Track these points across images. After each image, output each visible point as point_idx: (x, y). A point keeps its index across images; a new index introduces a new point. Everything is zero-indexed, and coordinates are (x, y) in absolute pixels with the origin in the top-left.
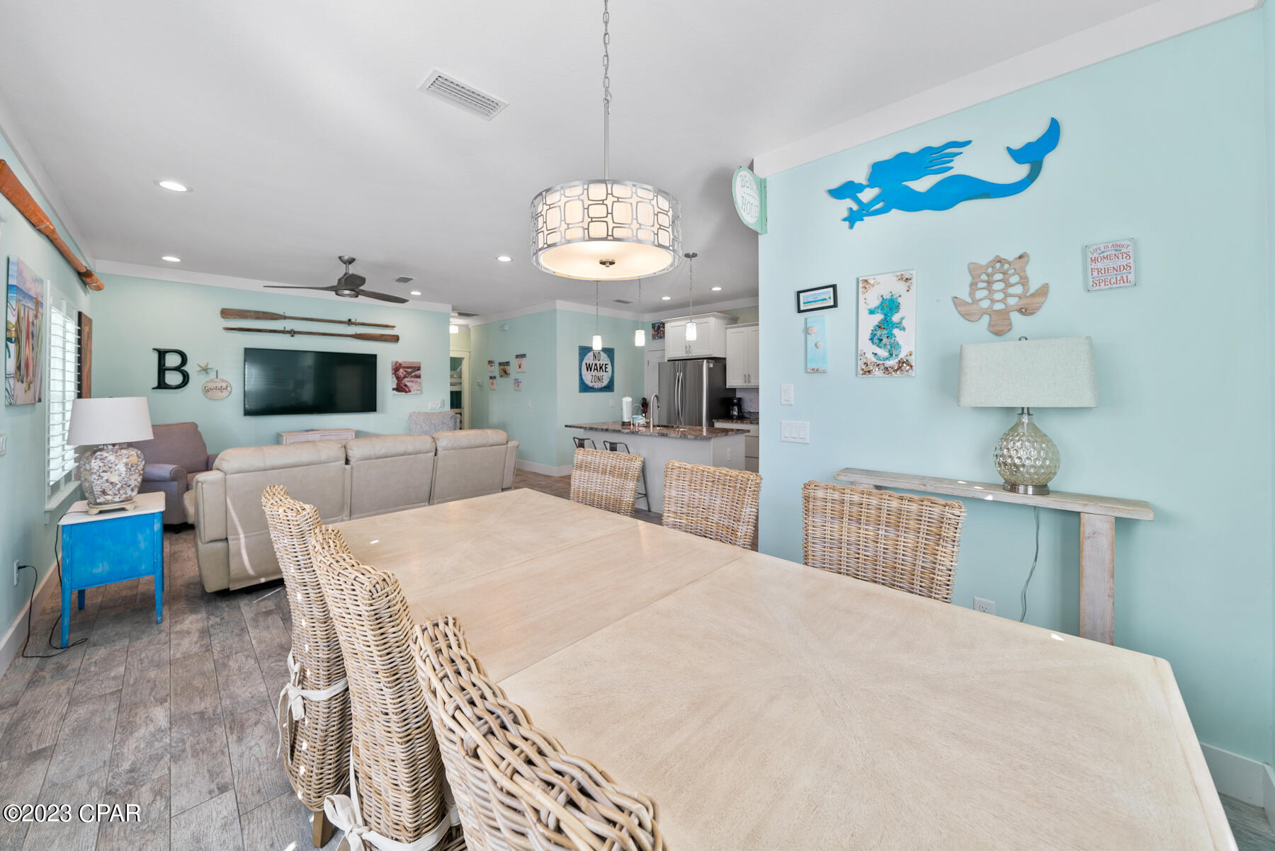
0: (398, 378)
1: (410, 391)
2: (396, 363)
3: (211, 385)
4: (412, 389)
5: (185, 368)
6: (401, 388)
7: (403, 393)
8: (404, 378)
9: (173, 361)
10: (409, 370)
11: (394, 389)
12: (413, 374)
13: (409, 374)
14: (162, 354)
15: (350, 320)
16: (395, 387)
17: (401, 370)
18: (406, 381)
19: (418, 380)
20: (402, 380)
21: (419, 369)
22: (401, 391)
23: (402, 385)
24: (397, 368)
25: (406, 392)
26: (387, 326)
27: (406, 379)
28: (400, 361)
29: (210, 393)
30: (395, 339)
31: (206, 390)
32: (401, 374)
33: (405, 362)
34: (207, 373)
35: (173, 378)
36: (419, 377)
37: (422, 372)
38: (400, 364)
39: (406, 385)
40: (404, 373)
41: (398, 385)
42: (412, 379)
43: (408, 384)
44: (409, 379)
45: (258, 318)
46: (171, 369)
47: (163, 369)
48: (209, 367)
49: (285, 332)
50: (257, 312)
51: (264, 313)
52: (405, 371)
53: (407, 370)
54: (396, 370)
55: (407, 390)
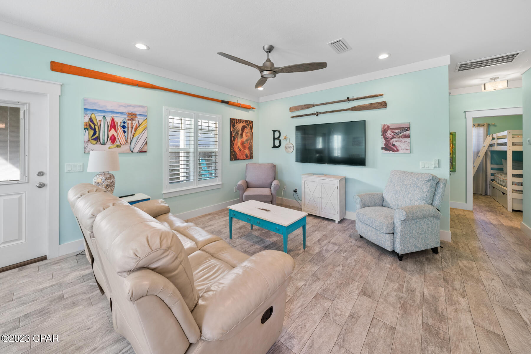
0: (386, 139)
1: (398, 150)
2: (385, 125)
3: (287, 146)
4: (400, 148)
5: (280, 138)
6: (389, 147)
7: (391, 152)
8: (392, 138)
9: (277, 134)
10: (397, 131)
11: (382, 148)
12: (401, 135)
13: (397, 134)
15: (348, 98)
16: (384, 146)
17: (389, 132)
18: (394, 141)
19: (407, 140)
20: (390, 140)
21: (408, 129)
22: (389, 150)
23: (390, 145)
24: (385, 130)
25: (394, 151)
26: (375, 96)
27: (394, 139)
28: (388, 124)
29: (287, 150)
30: (384, 105)
31: (286, 148)
32: (389, 135)
33: (393, 124)
34: (286, 140)
35: (277, 143)
36: (408, 137)
37: (412, 132)
38: (388, 127)
39: (394, 145)
40: (392, 134)
41: (386, 145)
42: (401, 139)
43: (395, 143)
44: (397, 139)
45: (302, 109)
46: (277, 139)
47: (275, 139)
48: (287, 137)
49: (314, 114)
50: (302, 106)
51: (305, 105)
52: (393, 132)
53: (395, 131)
54: (384, 132)
55: (395, 149)
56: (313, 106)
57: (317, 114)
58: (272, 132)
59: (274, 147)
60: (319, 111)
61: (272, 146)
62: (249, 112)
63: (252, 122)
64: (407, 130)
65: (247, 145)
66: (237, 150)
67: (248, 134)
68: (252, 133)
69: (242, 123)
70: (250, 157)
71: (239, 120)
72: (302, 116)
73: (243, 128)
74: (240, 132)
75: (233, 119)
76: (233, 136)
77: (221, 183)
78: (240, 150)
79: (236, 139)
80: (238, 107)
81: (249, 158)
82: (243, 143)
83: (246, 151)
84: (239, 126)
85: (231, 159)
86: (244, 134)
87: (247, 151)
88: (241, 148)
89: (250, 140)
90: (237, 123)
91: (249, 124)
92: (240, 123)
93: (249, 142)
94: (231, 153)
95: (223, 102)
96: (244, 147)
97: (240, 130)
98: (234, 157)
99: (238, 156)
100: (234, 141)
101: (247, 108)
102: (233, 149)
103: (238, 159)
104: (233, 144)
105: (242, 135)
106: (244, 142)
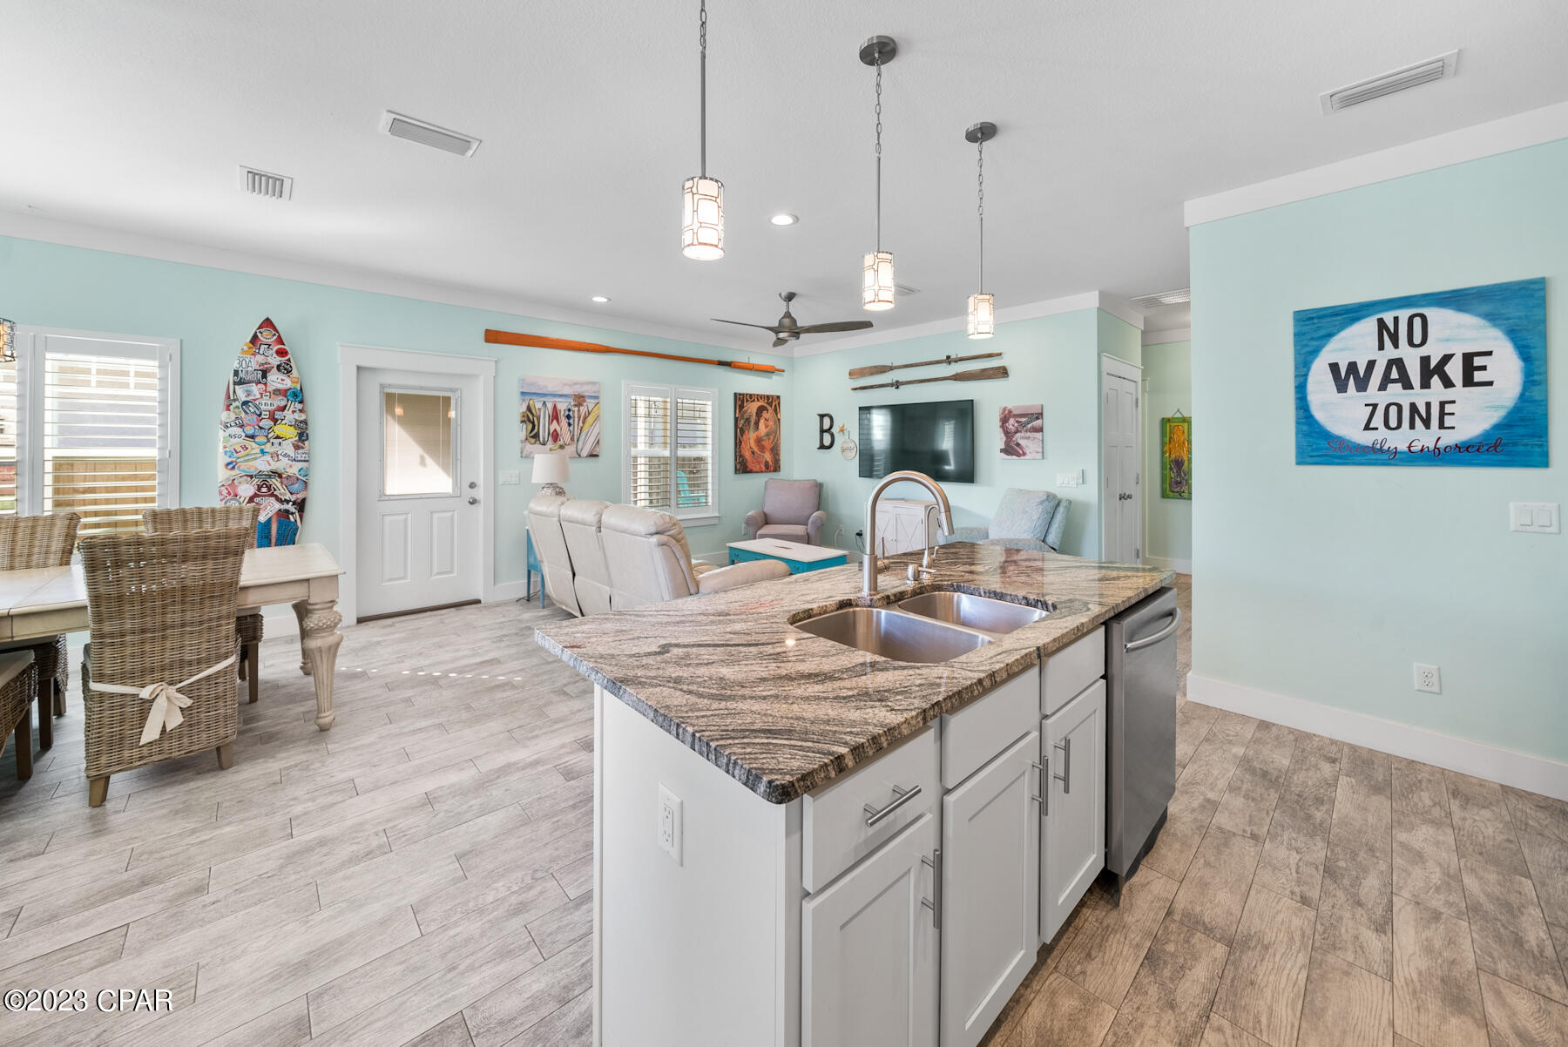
0: (1007, 433)
1: (1024, 454)
2: (1005, 409)
3: (845, 446)
4: (1027, 451)
5: (832, 430)
6: (1011, 449)
7: (1014, 457)
8: (1016, 433)
9: (827, 422)
10: (1023, 420)
11: (1002, 451)
12: (1029, 426)
13: (1023, 425)
14: (822, 416)
16: (1003, 447)
17: (1012, 421)
18: (1018, 437)
19: (1038, 435)
20: (1013, 436)
21: (1039, 416)
22: (1012, 455)
23: (1013, 444)
24: (1005, 418)
25: (1018, 455)
26: (990, 356)
27: (1019, 434)
28: (1009, 406)
29: (844, 453)
30: (1003, 372)
31: (843, 450)
32: (1011, 427)
33: (1018, 408)
34: (843, 434)
35: (827, 442)
36: (1040, 430)
37: (1048, 422)
38: (1010, 412)
39: (1018, 445)
40: (1016, 425)
41: (1007, 443)
42: (1028, 434)
43: (1020, 442)
44: (1022, 434)
45: (872, 374)
46: (826, 431)
47: (822, 431)
48: (845, 427)
49: (891, 385)
50: (871, 368)
51: (876, 367)
52: (1017, 422)
53: (1020, 420)
54: (1004, 420)
55: (1021, 452)
56: (891, 368)
57: (897, 385)
58: (818, 418)
59: (822, 447)
60: (901, 379)
61: (818, 446)
62: (771, 378)
63: (778, 397)
64: (1037, 418)
65: (767, 444)
66: (747, 454)
67: (771, 423)
68: (779, 420)
69: (758, 400)
70: (775, 466)
71: (751, 395)
72: (872, 387)
73: (761, 410)
74: (754, 418)
75: (740, 394)
76: (740, 426)
77: (717, 515)
78: (753, 453)
79: (747, 432)
80: (749, 371)
81: (772, 469)
82: (759, 441)
83: (766, 456)
84: (752, 408)
85: (737, 471)
86: (762, 421)
87: (768, 456)
88: (756, 450)
89: (774, 434)
90: (747, 401)
91: (772, 402)
92: (754, 401)
93: (772, 438)
94: (736, 460)
95: (721, 363)
96: (762, 448)
97: (754, 414)
98: (742, 467)
99: (750, 466)
100: (742, 436)
101: (768, 371)
102: (740, 451)
103: (751, 472)
104: (741, 442)
105: (757, 424)
106: (761, 438)
